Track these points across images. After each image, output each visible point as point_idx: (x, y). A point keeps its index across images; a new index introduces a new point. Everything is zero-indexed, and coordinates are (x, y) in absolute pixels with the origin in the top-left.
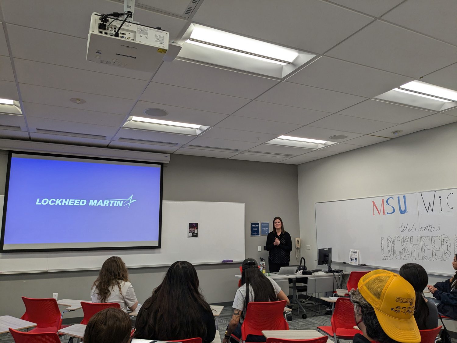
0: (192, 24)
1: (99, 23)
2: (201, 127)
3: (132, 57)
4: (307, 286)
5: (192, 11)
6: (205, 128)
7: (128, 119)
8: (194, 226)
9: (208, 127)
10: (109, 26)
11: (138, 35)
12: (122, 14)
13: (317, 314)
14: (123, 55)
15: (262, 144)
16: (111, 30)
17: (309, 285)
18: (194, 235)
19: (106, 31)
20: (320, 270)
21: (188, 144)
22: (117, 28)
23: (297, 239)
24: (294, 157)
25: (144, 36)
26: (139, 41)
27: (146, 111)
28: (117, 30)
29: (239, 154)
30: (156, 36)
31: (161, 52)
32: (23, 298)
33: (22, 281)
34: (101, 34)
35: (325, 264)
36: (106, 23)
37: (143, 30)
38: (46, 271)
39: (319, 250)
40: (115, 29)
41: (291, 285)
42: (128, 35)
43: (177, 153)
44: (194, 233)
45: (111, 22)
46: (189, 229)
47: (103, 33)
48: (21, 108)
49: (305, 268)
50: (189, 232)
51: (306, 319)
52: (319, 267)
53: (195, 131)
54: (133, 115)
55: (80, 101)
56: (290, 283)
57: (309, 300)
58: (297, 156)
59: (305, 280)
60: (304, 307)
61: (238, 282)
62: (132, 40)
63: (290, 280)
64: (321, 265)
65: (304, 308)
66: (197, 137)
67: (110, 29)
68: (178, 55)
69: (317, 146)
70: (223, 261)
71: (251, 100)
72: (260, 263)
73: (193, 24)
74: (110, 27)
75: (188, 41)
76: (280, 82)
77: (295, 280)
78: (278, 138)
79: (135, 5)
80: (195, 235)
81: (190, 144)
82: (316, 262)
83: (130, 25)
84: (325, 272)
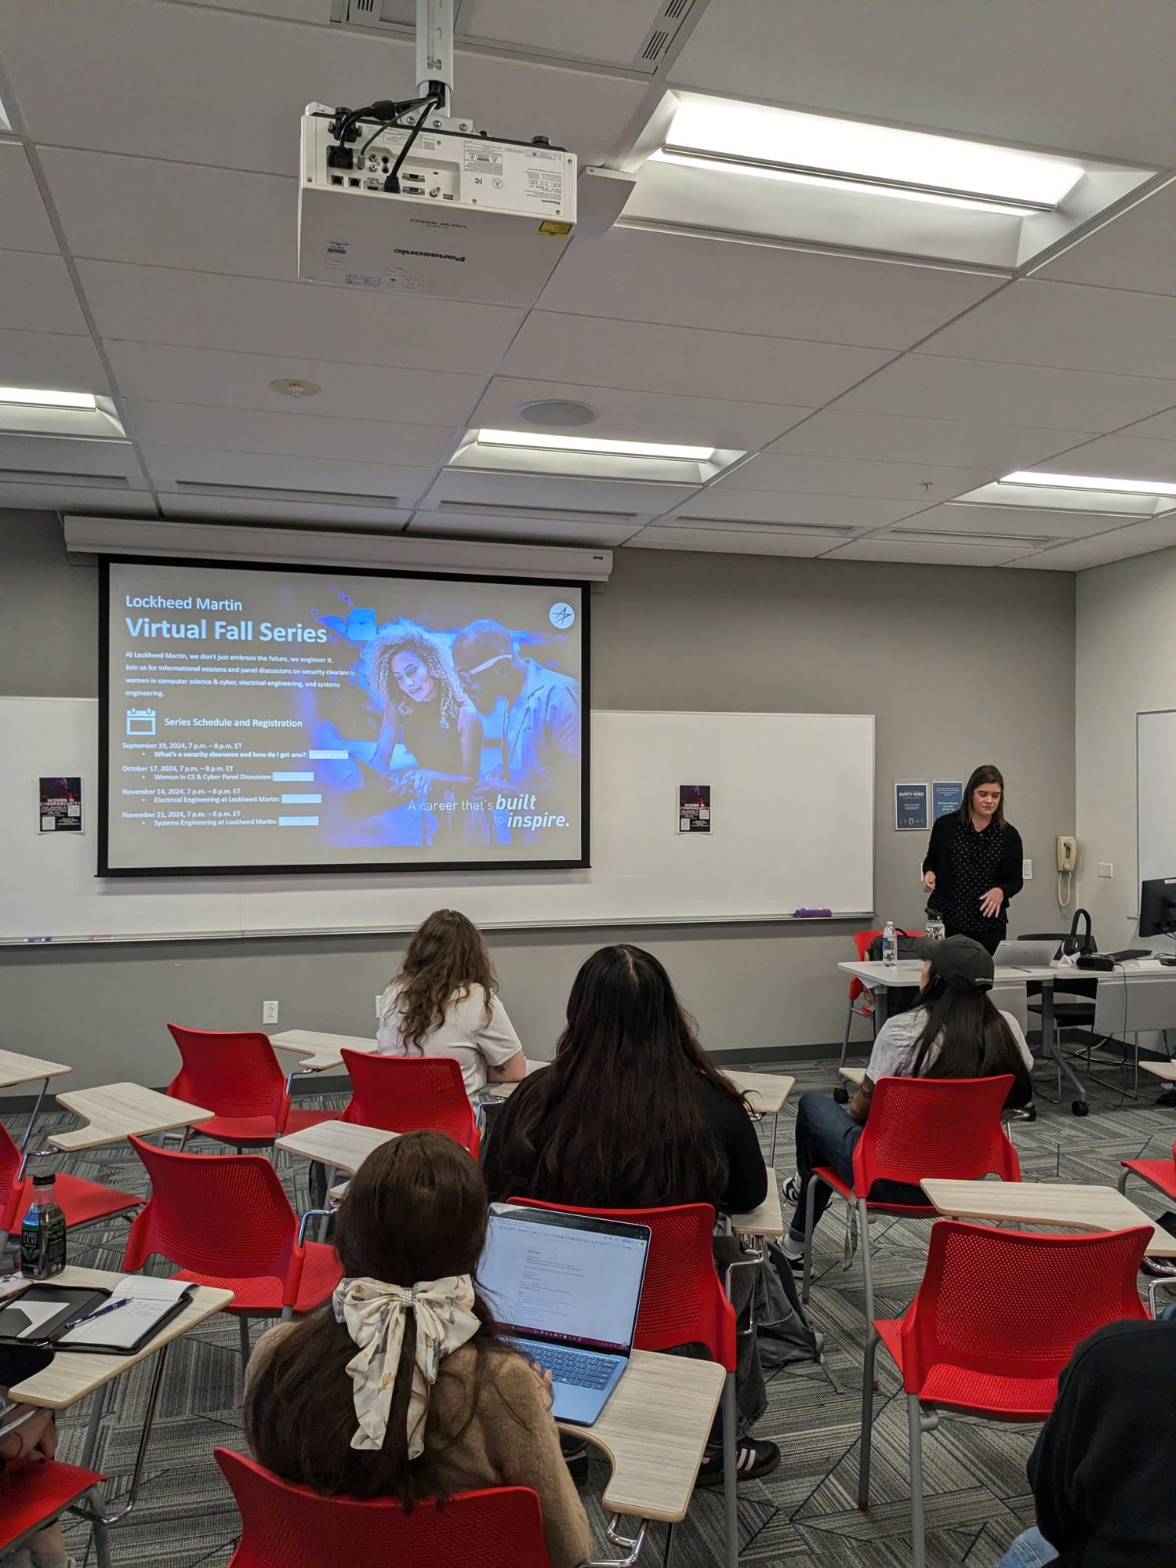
0: (669, 92)
1: (328, 147)
2: (714, 454)
3: (450, 257)
4: (1093, 1006)
5: (666, 44)
6: (729, 456)
7: (466, 439)
8: (695, 796)
9: (741, 454)
10: (362, 153)
11: (467, 177)
12: (406, 107)
13: (1127, 1101)
14: (421, 254)
15: (943, 503)
16: (370, 169)
17: (1101, 1003)
18: (698, 824)
19: (355, 174)
20: (1146, 953)
21: (671, 514)
22: (390, 159)
23: (1063, 839)
24: (1062, 545)
25: (488, 178)
26: (471, 202)
27: (523, 411)
28: (391, 166)
29: (855, 540)
30: (533, 175)
31: (552, 234)
32: (170, 1027)
33: (171, 962)
34: (336, 188)
35: (1165, 932)
36: (353, 141)
37: (484, 155)
38: (239, 936)
39: (1143, 882)
40: (385, 160)
41: (1037, 999)
42: (431, 180)
43: (636, 542)
44: (698, 819)
45: (370, 137)
46: (682, 805)
47: (346, 181)
48: (121, 417)
49: (1088, 944)
50: (682, 817)
51: (1087, 1118)
52: (1142, 944)
53: (697, 472)
54: (479, 425)
55: (302, 389)
56: (1030, 992)
57: (1101, 1049)
58: (1077, 540)
59: (1088, 987)
60: (1083, 1075)
61: (850, 985)
62: (446, 197)
63: (1033, 987)
64: (1149, 936)
65: (1079, 1080)
66: (701, 490)
67: (368, 164)
68: (624, 212)
69: (1154, 504)
70: (797, 914)
71: (899, 354)
72: (928, 925)
73: (674, 93)
74: (367, 156)
75: (658, 155)
76: (1010, 282)
77: (1052, 985)
78: (1002, 480)
79: (455, 41)
80: (700, 826)
81: (678, 513)
82: (1132, 921)
83: (439, 142)
84: (1165, 962)
